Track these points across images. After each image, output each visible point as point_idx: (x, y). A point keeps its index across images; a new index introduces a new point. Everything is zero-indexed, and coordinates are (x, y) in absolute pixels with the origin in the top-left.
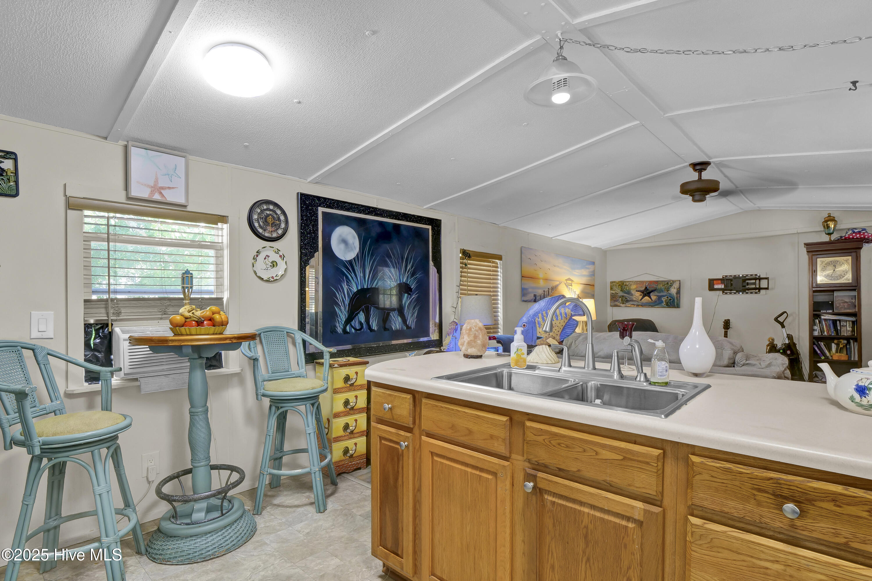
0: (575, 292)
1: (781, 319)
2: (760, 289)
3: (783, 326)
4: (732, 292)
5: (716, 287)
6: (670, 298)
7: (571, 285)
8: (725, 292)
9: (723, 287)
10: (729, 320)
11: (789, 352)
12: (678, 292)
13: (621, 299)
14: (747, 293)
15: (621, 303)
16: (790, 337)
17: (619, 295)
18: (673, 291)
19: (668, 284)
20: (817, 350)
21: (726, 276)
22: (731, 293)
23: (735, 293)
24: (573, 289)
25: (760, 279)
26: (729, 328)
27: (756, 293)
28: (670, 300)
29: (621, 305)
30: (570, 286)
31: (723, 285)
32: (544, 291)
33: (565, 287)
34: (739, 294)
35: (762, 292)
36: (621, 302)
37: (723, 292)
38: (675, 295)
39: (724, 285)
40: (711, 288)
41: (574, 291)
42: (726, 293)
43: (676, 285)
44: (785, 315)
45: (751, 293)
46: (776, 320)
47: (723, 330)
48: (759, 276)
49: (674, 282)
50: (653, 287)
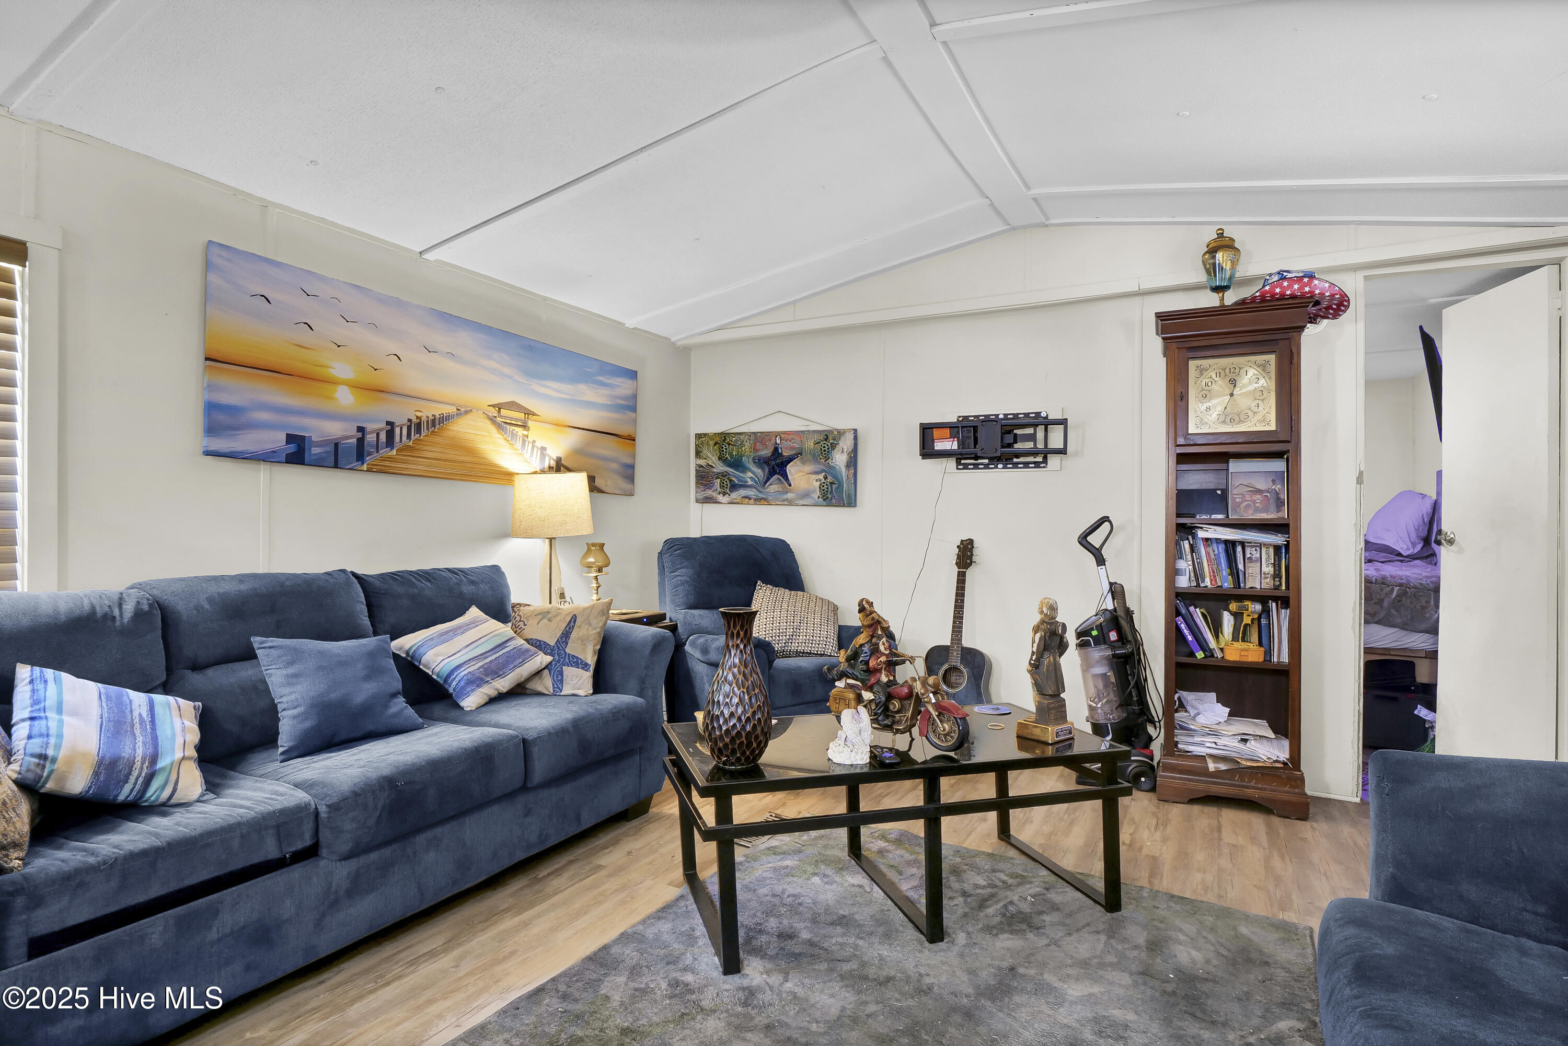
0: (543, 449)
1: (1095, 539)
2: (1046, 453)
3: (1101, 561)
4: (980, 461)
5: (939, 446)
6: (830, 479)
7: (525, 426)
8: (963, 462)
9: (955, 446)
10: (971, 542)
11: (1113, 636)
12: (853, 462)
13: (719, 481)
14: (1015, 466)
15: (720, 493)
16: (1116, 591)
17: (715, 470)
18: (840, 459)
19: (826, 440)
20: (1186, 632)
21: (966, 418)
22: (976, 466)
23: (986, 467)
24: (530, 439)
25: (1047, 423)
26: (970, 564)
27: (1037, 465)
28: (832, 483)
29: (720, 498)
30: (520, 431)
31: (956, 443)
32: (361, 429)
33: (493, 429)
34: (996, 467)
35: (1053, 460)
36: (719, 489)
37: (958, 463)
38: (844, 470)
39: (958, 440)
40: (927, 451)
41: (539, 444)
42: (966, 467)
43: (846, 443)
44: (1106, 525)
45: (1026, 465)
46: (1083, 540)
47: (956, 570)
48: (1046, 417)
49: (841, 433)
50: (793, 448)
